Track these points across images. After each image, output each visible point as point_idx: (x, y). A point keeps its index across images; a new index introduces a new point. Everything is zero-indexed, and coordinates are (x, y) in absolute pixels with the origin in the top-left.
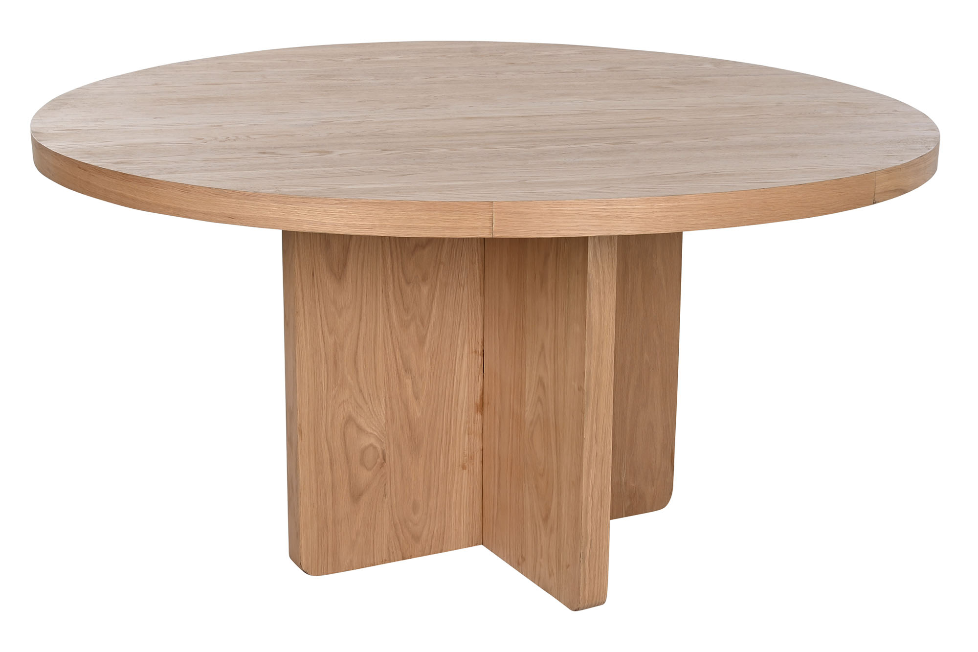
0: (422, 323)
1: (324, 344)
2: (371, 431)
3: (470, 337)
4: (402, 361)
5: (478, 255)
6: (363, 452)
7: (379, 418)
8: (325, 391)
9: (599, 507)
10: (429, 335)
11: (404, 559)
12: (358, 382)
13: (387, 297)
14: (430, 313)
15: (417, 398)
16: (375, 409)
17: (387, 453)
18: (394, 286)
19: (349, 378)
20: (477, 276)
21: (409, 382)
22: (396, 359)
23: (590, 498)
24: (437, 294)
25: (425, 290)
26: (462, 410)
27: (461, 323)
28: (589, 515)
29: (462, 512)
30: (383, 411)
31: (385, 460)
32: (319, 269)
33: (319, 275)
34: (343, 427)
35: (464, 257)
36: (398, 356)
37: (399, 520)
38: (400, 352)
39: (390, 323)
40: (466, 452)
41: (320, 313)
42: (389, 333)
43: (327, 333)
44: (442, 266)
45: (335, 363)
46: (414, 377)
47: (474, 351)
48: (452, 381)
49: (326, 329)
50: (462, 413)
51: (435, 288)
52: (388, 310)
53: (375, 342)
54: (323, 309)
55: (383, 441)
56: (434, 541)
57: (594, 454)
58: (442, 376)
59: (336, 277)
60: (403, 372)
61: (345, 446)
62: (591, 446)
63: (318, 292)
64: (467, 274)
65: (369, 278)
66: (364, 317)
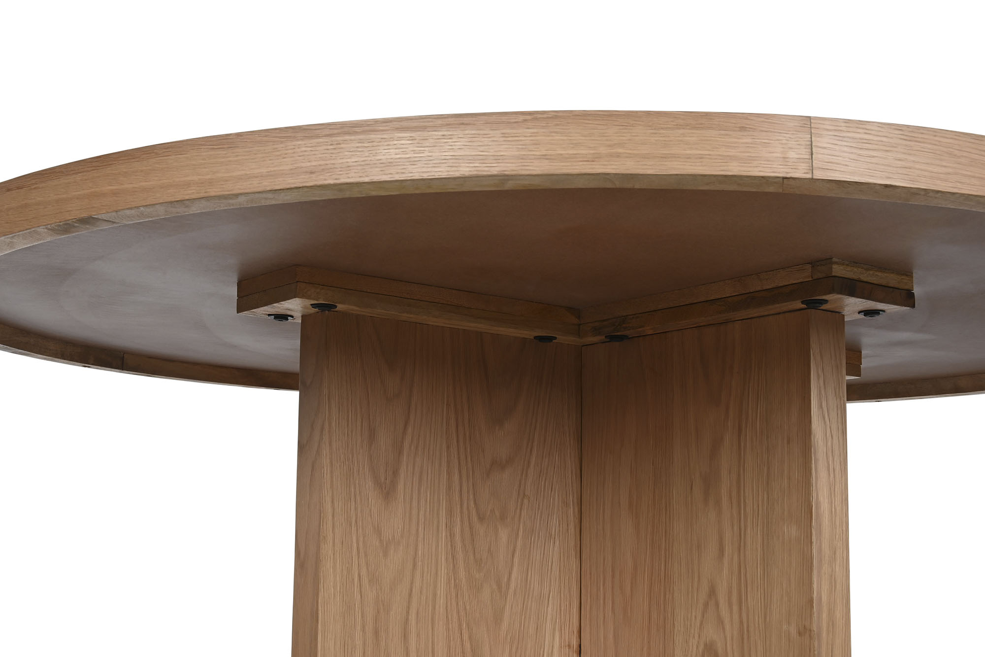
0: (499, 588)
1: (361, 596)
3: (563, 621)
4: (471, 645)
5: (573, 493)
10: (508, 607)
13: (452, 535)
14: (510, 574)
18: (462, 521)
20: (572, 526)
22: (462, 641)
24: (519, 544)
25: (504, 535)
27: (551, 598)
32: (359, 470)
33: (357, 480)
35: (555, 492)
36: (466, 637)
38: (468, 629)
39: (455, 579)
41: (358, 544)
42: (454, 595)
43: (365, 581)
44: (526, 501)
45: (376, 633)
47: (567, 643)
49: (364, 573)
51: (517, 537)
52: (453, 557)
53: (434, 608)
54: (361, 539)
59: (382, 491)
63: (356, 509)
64: (559, 521)
66: (420, 563)
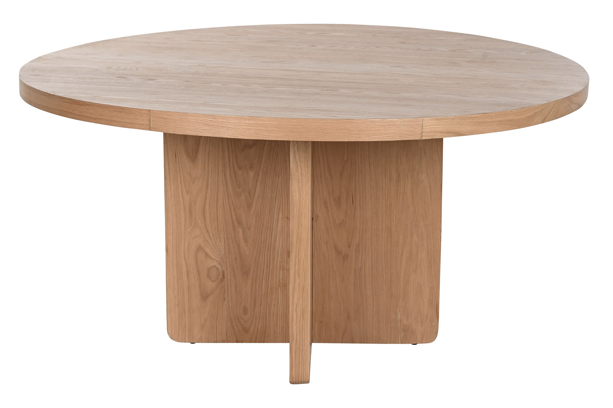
0: (250, 194)
1: (183, 199)
2: (215, 258)
3: (283, 208)
4: (236, 217)
6: (209, 270)
7: (220, 250)
8: (183, 228)
9: (302, 318)
10: (254, 203)
11: (237, 342)
12: (206, 227)
13: (225, 175)
14: (255, 190)
15: (246, 241)
16: (217, 245)
17: (226, 273)
19: (199, 222)
21: (240, 231)
22: (232, 215)
23: (294, 312)
24: (260, 177)
25: (252, 174)
26: (278, 254)
27: (277, 198)
28: (294, 323)
29: (278, 319)
30: (223, 247)
31: (224, 277)
32: (180, 152)
33: (179, 156)
34: (195, 252)
36: (233, 213)
37: (234, 317)
38: (234, 211)
39: (227, 192)
40: (281, 281)
41: (180, 179)
42: (227, 198)
43: (185, 193)
44: (263, 160)
45: (191, 212)
46: (244, 228)
47: (286, 217)
48: (271, 235)
49: (184, 190)
50: (278, 256)
51: (259, 175)
52: (226, 183)
53: (217, 203)
54: (182, 178)
55: (222, 265)
56: (258, 334)
57: (297, 284)
58: (264, 230)
59: (191, 159)
60: (236, 224)
61: (197, 264)
62: (295, 279)
63: (179, 166)
65: (213, 162)
66: (210, 186)
